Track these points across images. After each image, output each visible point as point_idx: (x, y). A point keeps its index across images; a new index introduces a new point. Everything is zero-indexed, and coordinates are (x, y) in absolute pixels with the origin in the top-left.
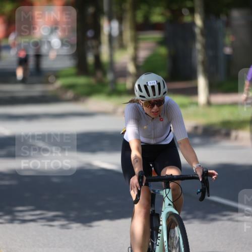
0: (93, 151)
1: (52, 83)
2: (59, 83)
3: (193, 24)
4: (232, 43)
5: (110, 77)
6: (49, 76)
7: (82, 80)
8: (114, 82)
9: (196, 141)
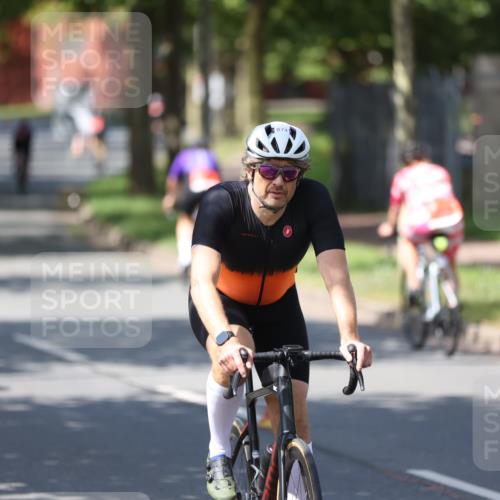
0: (162, 363)
1: (75, 210)
2: (88, 210)
4: (477, 126)
6: (69, 194)
7: (140, 205)
9: (391, 344)
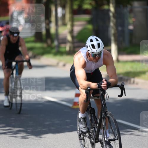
3: (109, 10)
4: (134, 22)
5: (56, 43)
8: (58, 46)
